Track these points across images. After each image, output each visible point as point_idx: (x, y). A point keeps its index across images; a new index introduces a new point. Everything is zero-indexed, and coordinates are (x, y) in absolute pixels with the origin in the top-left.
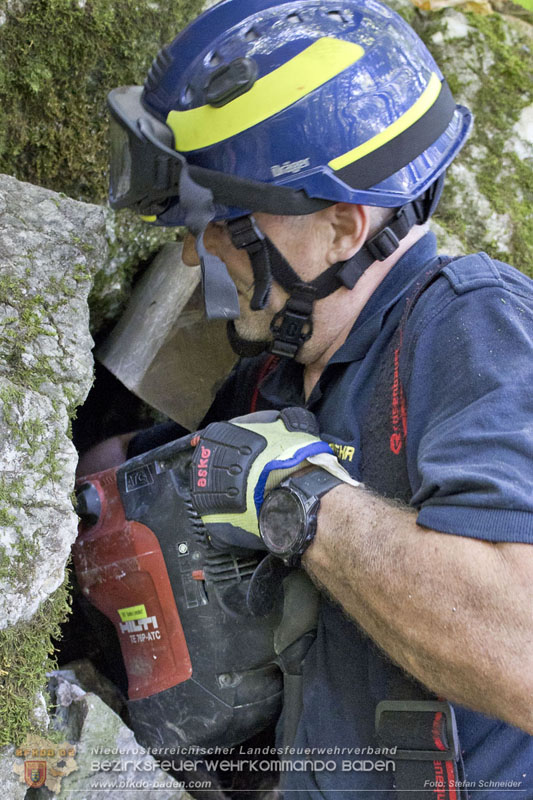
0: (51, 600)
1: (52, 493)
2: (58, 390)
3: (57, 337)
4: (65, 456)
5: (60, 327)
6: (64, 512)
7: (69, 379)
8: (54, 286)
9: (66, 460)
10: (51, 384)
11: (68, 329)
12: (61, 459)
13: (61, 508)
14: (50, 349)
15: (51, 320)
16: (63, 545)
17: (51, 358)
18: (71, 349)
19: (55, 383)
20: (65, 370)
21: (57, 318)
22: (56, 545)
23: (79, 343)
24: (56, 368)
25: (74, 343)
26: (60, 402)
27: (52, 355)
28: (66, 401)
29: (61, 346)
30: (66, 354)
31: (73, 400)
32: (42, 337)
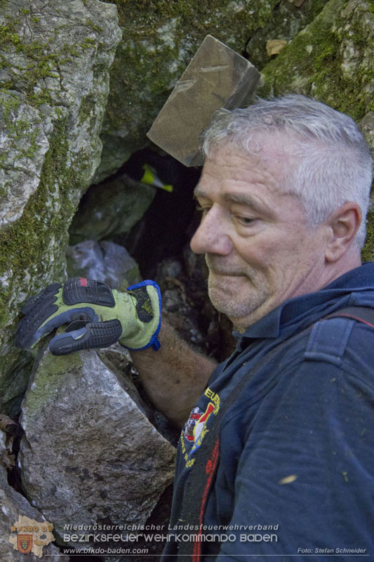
1: (25, 164)
2: (52, 110)
3: (59, 79)
4: (39, 144)
5: (63, 73)
6: (31, 176)
7: (62, 104)
8: (66, 50)
9: (40, 147)
10: (48, 106)
11: (68, 75)
13: (30, 173)
14: (53, 85)
15: (59, 69)
16: (24, 194)
17: (51, 90)
18: (68, 86)
19: (51, 105)
20: (59, 98)
21: (62, 67)
22: (19, 193)
23: (74, 84)
24: (53, 96)
25: (70, 83)
27: (53, 88)
28: (56, 117)
29: (61, 85)
30: (63, 89)
31: (61, 117)
32: (49, 78)
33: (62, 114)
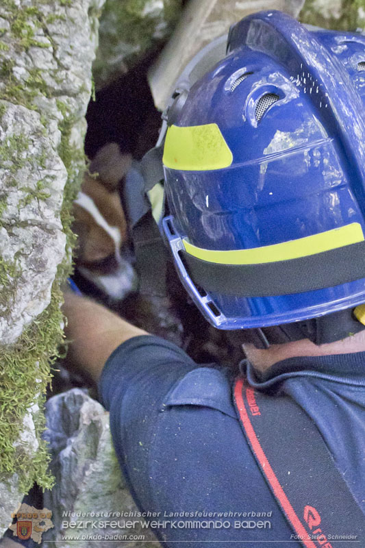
0: (37, 323)
1: (37, 212)
2: (50, 105)
3: (51, 49)
4: (52, 173)
5: (56, 39)
6: (50, 231)
7: (64, 92)
9: (53, 178)
10: (44, 98)
11: (65, 41)
12: (47, 176)
13: (48, 227)
14: (43, 61)
15: (46, 31)
16: (48, 265)
17: (44, 71)
18: (67, 60)
19: (48, 96)
21: (52, 28)
22: (40, 266)
23: (76, 55)
24: (50, 82)
25: (69, 54)
26: (53, 117)
27: (45, 67)
28: (60, 116)
29: (56, 59)
30: (61, 67)
31: (68, 115)
32: (35, 49)
33: (68, 110)
